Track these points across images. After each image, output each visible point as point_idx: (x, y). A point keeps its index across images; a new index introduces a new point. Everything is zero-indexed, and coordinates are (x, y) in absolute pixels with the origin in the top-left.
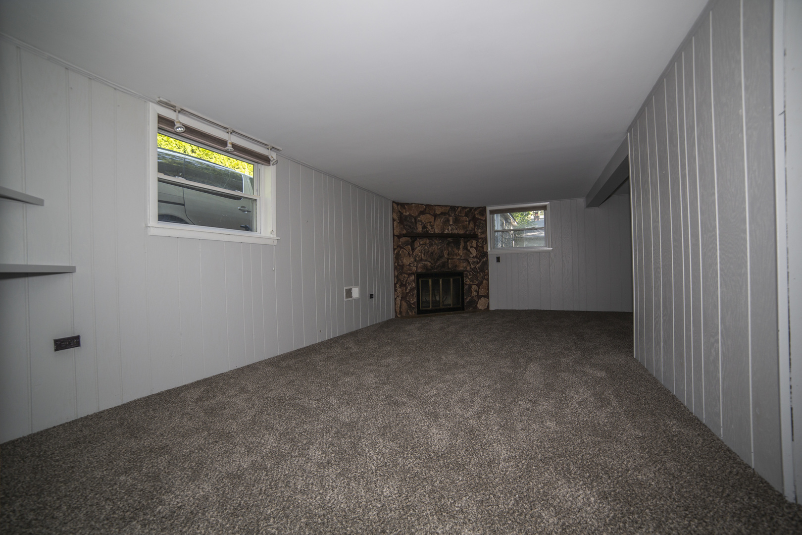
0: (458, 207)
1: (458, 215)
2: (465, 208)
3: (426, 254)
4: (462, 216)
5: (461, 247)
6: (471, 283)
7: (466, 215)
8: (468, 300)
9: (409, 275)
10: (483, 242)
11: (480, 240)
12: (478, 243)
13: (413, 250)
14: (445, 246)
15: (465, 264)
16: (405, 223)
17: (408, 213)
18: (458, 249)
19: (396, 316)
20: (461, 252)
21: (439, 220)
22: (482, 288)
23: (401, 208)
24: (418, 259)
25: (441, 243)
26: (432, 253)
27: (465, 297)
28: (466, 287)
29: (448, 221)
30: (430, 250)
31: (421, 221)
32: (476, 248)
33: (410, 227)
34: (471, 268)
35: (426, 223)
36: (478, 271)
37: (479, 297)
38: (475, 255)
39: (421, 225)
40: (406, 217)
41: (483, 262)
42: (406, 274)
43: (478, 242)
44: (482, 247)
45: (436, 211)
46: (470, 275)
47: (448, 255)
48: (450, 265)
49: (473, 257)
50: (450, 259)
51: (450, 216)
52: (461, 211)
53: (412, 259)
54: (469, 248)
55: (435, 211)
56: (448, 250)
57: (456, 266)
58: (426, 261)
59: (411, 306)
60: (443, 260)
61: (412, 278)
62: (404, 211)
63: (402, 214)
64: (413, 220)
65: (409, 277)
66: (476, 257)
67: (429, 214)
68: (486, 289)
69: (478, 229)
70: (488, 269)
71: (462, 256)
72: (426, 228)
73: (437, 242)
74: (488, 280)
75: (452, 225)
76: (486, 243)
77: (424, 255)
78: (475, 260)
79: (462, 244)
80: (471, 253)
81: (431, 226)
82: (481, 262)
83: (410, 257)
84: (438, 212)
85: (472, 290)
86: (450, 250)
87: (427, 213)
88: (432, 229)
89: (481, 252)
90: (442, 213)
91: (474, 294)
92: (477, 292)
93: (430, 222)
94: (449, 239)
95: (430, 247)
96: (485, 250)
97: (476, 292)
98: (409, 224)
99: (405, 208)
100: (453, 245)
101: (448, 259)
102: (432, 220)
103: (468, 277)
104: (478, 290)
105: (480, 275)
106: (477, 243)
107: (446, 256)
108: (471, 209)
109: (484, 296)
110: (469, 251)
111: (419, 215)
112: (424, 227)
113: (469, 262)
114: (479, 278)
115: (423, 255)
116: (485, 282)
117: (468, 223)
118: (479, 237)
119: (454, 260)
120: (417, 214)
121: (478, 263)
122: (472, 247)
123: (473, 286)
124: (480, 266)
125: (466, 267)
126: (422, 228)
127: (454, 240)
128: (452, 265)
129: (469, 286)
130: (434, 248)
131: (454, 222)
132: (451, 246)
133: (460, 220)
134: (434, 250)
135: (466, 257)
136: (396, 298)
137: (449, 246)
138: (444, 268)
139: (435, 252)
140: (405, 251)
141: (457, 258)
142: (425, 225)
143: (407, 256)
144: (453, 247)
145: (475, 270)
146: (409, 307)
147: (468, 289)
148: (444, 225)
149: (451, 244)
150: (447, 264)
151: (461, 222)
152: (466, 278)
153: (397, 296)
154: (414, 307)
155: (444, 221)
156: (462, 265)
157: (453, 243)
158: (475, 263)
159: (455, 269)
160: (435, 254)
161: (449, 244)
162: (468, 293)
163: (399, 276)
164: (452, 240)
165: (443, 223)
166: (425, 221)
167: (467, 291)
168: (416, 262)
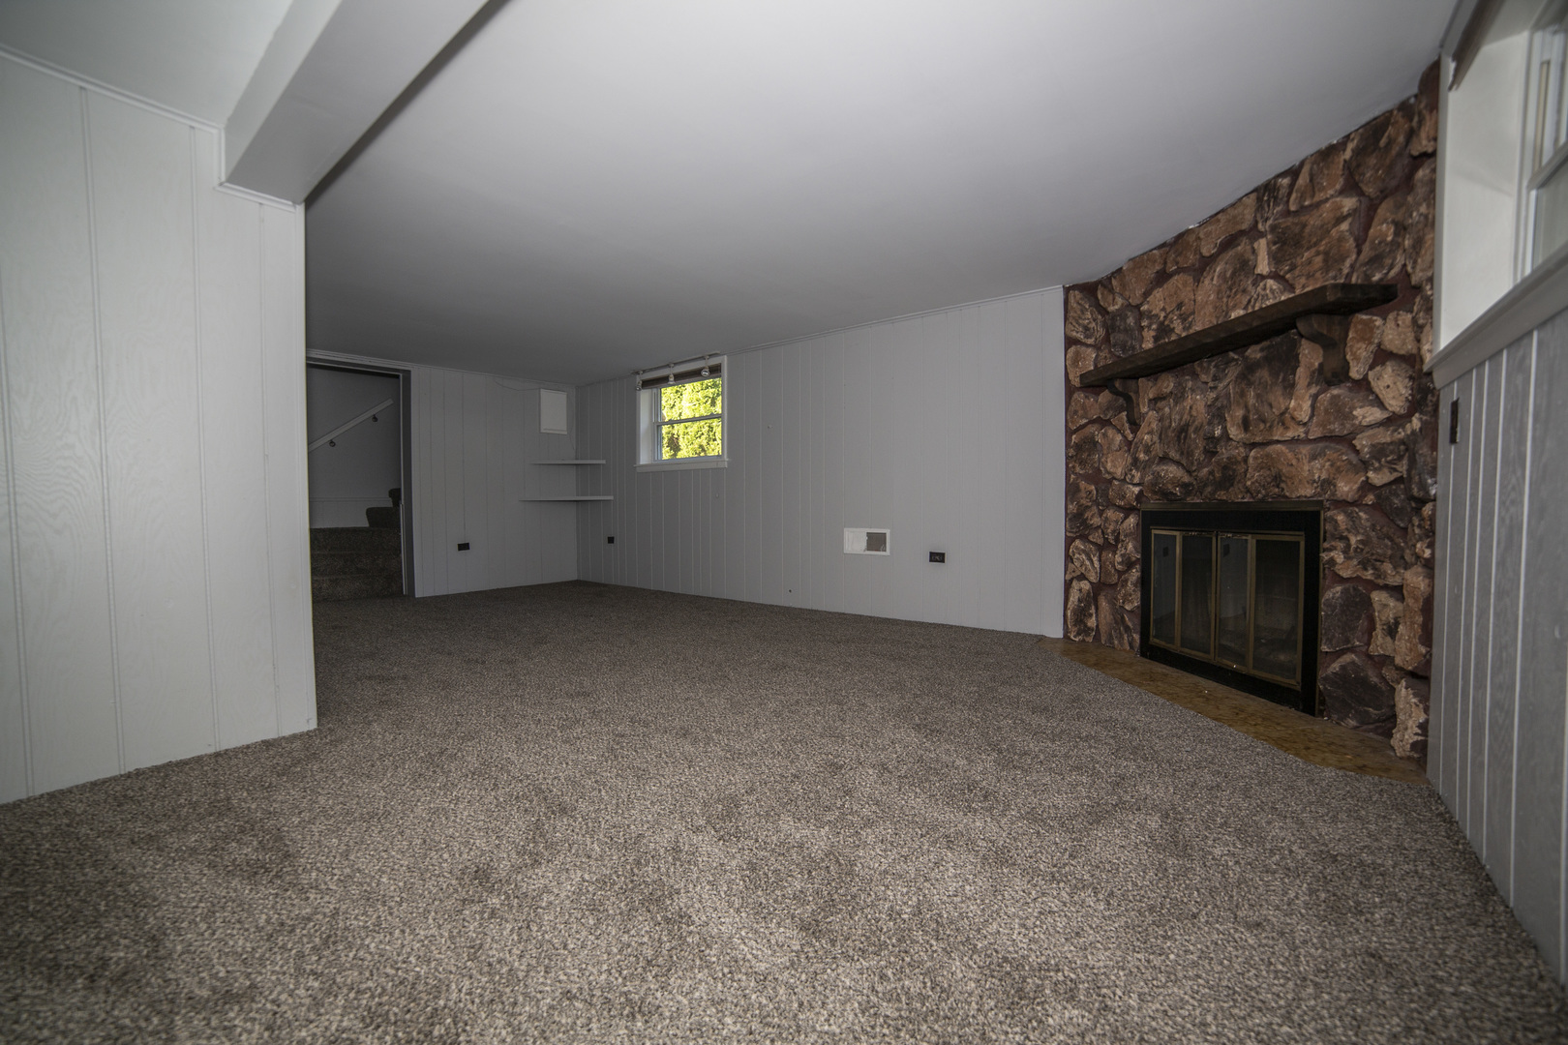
3: (1163, 437)
4: (1318, 205)
5: (1303, 374)
6: (1366, 575)
8: (1335, 667)
9: (1124, 511)
13: (1134, 425)
14: (1230, 387)
16: (1113, 339)
17: (1119, 303)
18: (1289, 388)
19: (1068, 636)
20: (1298, 403)
21: (1207, 281)
24: (1143, 456)
25: (1216, 376)
26: (1183, 430)
27: (1325, 649)
28: (1332, 593)
29: (1245, 266)
30: (1176, 415)
31: (1149, 315)
33: (1124, 347)
34: (1365, 487)
35: (1166, 317)
39: (1151, 326)
42: (1117, 507)
46: (1355, 528)
47: (1246, 424)
48: (1252, 474)
50: (1259, 444)
55: (1198, 251)
56: (1246, 407)
57: (1278, 479)
58: (1168, 458)
59: (1122, 618)
60: (1224, 454)
61: (1132, 520)
63: (1106, 312)
64: (1131, 320)
65: (1122, 518)
66: (1405, 415)
67: (1179, 271)
71: (1308, 425)
72: (1169, 332)
77: (1160, 437)
78: (1393, 435)
79: (1306, 359)
80: (1374, 398)
81: (1185, 317)
83: (1128, 450)
84: (1208, 249)
86: (1252, 400)
87: (1176, 272)
88: (1185, 329)
93: (1181, 305)
94: (1249, 351)
95: (1177, 404)
97: (1390, 632)
98: (1121, 337)
100: (1266, 375)
101: (1248, 447)
102: (1187, 290)
103: (1342, 538)
107: (1235, 432)
110: (1358, 385)
111: (1147, 295)
112: (1162, 332)
113: (1352, 453)
115: (1157, 441)
119: (1270, 449)
120: (1141, 291)
123: (1377, 598)
125: (1328, 484)
126: (1156, 339)
127: (1269, 347)
128: (1260, 476)
129: (1354, 587)
130: (1191, 408)
131: (1274, 259)
132: (1260, 383)
133: (1307, 230)
134: (1190, 412)
135: (1330, 423)
136: (1071, 580)
137: (1250, 384)
138: (1227, 490)
139: (1194, 421)
140: (1111, 432)
141: (1283, 439)
142: (1166, 323)
143: (1117, 451)
144: (1270, 382)
145: (1396, 501)
146: (1116, 623)
147: (1341, 605)
148: (1228, 292)
149: (1257, 374)
150: (1241, 468)
151: (1315, 240)
152: (1333, 543)
153: (1075, 575)
154: (1130, 624)
155: (1228, 274)
156: (1306, 468)
157: (1268, 360)
158: (1392, 452)
159: (1277, 490)
160: (1196, 428)
161: (1250, 377)
162: (1339, 627)
163: (1088, 514)
164: (1262, 350)
165: (1224, 287)
166: (1164, 309)
167: (1336, 615)
168: (1137, 469)
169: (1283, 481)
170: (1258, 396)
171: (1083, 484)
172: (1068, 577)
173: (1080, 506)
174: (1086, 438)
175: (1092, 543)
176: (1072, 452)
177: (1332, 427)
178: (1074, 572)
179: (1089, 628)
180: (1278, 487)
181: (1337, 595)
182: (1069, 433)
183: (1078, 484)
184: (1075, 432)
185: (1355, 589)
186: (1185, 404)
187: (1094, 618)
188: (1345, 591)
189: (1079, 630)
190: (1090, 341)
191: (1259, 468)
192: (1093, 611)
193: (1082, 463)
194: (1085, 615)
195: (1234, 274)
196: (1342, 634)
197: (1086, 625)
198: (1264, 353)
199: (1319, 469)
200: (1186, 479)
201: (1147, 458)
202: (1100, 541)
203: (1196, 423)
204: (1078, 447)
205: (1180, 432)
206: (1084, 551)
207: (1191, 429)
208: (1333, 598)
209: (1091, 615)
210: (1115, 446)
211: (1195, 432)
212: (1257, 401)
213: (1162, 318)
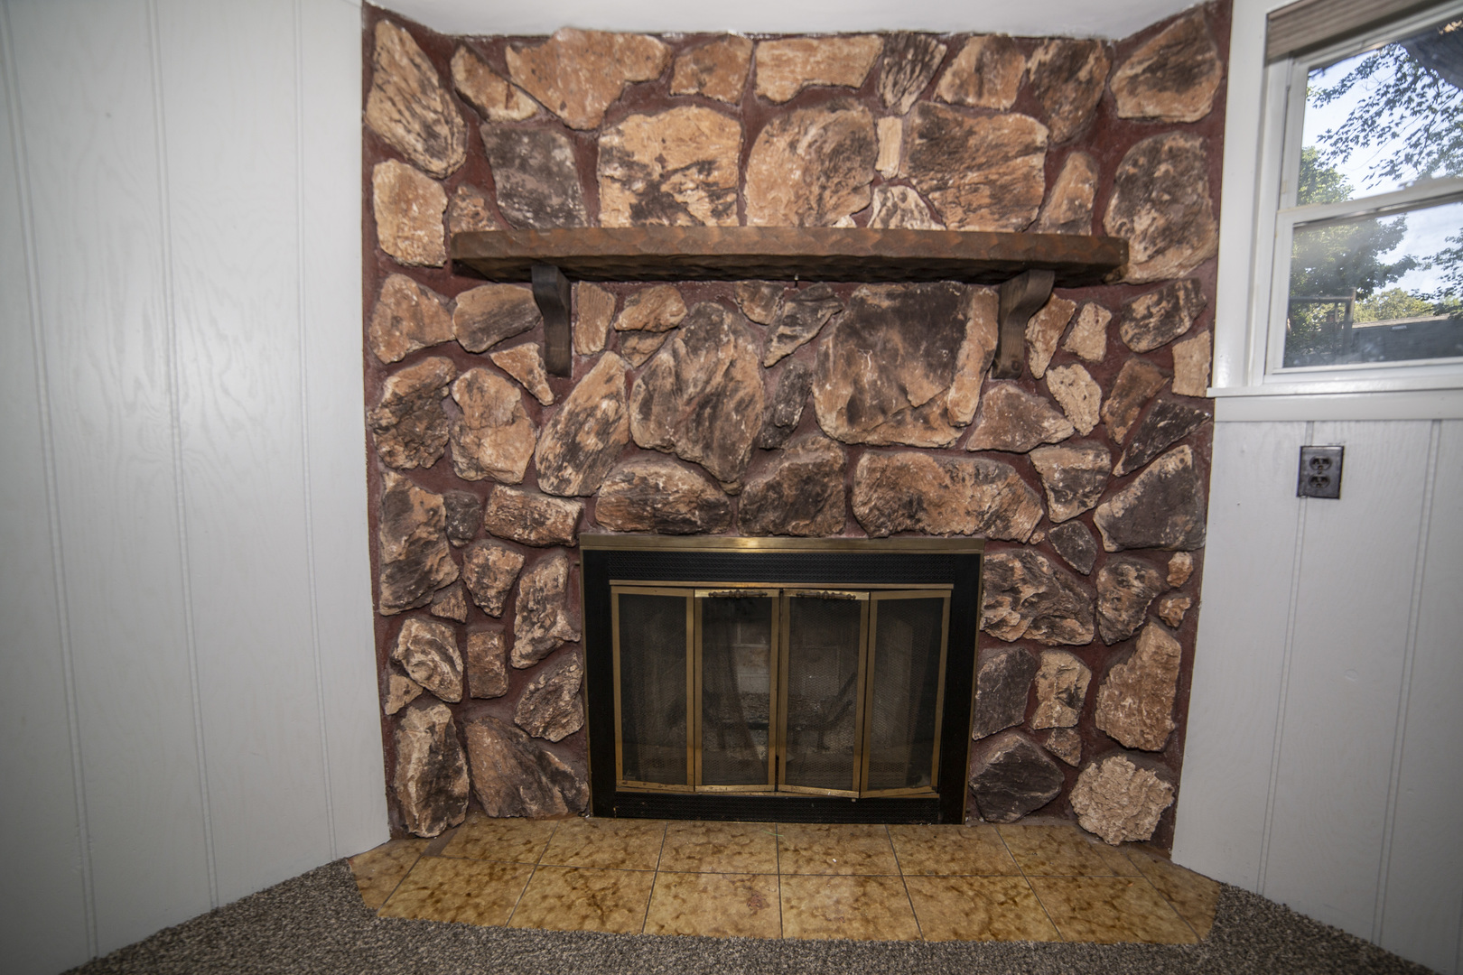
0: (956, 44)
1: (959, 105)
2: (1027, 45)
3: (656, 409)
4: (991, 113)
5: (970, 354)
6: (1038, 635)
7: (1031, 100)
8: (996, 755)
9: (535, 551)
10: (1170, 317)
11: (1140, 306)
12: (1128, 330)
13: (561, 373)
14: (828, 343)
15: (990, 489)
16: (498, 178)
17: (524, 108)
18: (945, 368)
19: (402, 831)
20: (964, 395)
21: (781, 142)
22: (1126, 688)
23: (470, 73)
24: (591, 442)
25: (792, 320)
26: (710, 402)
27: (976, 735)
28: (991, 662)
29: (862, 147)
30: (694, 372)
31: (626, 160)
32: (1103, 372)
33: (538, 206)
34: (1045, 523)
35: (665, 177)
36: (1109, 546)
37: (1100, 745)
38: (1087, 423)
39: (626, 183)
40: (510, 132)
41: (1162, 484)
42: (508, 541)
43: (1121, 314)
44: (1163, 358)
45: (763, 75)
46: (1033, 575)
47: (853, 412)
48: (860, 496)
49: (1073, 441)
50: (877, 448)
51: (881, 108)
52: (979, 68)
53: (549, 445)
54: (1039, 363)
55: (751, 84)
56: (856, 382)
57: (914, 506)
58: (664, 452)
59: (542, 759)
60: (805, 455)
61: (554, 571)
62: (499, 88)
63: (483, 115)
64: (564, 154)
65: (528, 565)
66: (1100, 434)
67: (702, 100)
68: (1155, 697)
69: (1130, 212)
70: (1194, 546)
71: (968, 428)
72: (674, 207)
73: (758, 313)
74: (1185, 630)
75: (893, 181)
76: (1205, 317)
77: (646, 409)
78: (1088, 460)
79: (979, 332)
80: (1057, 406)
81: (714, 192)
82: (1136, 487)
83: (538, 424)
84: (775, 86)
85: (1043, 685)
86: (869, 374)
87: (688, 101)
88: (716, 213)
89: (1145, 403)
90: (808, 97)
91: (1053, 712)
92: (1086, 706)
93: (706, 166)
94: (863, 291)
95: (694, 351)
96: (1182, 387)
97: (1071, 701)
98: (531, 183)
99: (503, 72)
100: (896, 338)
101: (854, 449)
102: (722, 142)
103: (1014, 591)
104: (1094, 688)
105: (1122, 582)
106: (1112, 330)
107: (832, 422)
108: (1074, 53)
109: (1141, 755)
110: (1037, 385)
111: (611, 116)
112: (654, 202)
113: (1033, 477)
114: (1106, 609)
115: (636, 415)
116: (1154, 640)
117: (1038, 161)
118: (1136, 274)
119: (902, 458)
120: (595, 104)
121: (1112, 486)
122: (1064, 357)
123: (1053, 661)
124: (1130, 511)
125: (1001, 516)
126: (637, 212)
127: (905, 296)
128: (879, 498)
129: (1020, 653)
130: (732, 364)
131: (913, 159)
132: (884, 349)
133: (972, 142)
134: (727, 372)
135: (1006, 433)
136: (401, 713)
137: (865, 346)
138: (813, 518)
139: (736, 390)
140: (491, 382)
141: (924, 445)
142: (665, 188)
143: (507, 423)
144: (902, 351)
145: (1081, 543)
146: (527, 769)
147: (1005, 678)
148: (823, 179)
149: (881, 334)
150: (836, 485)
151: (983, 160)
152: (999, 598)
153: (408, 699)
154: (567, 768)
155: (828, 148)
156: (969, 492)
157: (902, 316)
158: (1089, 482)
159: (908, 522)
160: (741, 402)
161: (866, 334)
162: (1000, 705)
163: (431, 561)
164: (890, 296)
165: (817, 168)
166: (661, 160)
167: (998, 691)
168: (578, 468)
169: (924, 509)
170: (882, 370)
171: (416, 493)
172: (392, 708)
173: (412, 542)
174: (425, 386)
175: (439, 619)
176: (387, 417)
177: (1009, 438)
178: (407, 692)
179: (457, 799)
180: (911, 517)
181: (1002, 666)
182: (376, 371)
183: (405, 494)
184: (391, 368)
185: (1021, 654)
186: (720, 355)
187: (465, 776)
188: (1011, 658)
189: (435, 812)
190: (437, 165)
191: (876, 485)
192: (461, 761)
193: (412, 443)
194: (447, 777)
195: (836, 152)
196: (1003, 713)
197: (450, 796)
198: (897, 303)
199: (990, 496)
200: (711, 494)
201: (601, 446)
202: (460, 614)
203: (741, 394)
204: (403, 406)
205: (702, 406)
206: (431, 643)
207: (730, 405)
208: (996, 670)
209: (458, 771)
210: (502, 414)
211: (737, 410)
212: (880, 378)
213: (656, 176)
